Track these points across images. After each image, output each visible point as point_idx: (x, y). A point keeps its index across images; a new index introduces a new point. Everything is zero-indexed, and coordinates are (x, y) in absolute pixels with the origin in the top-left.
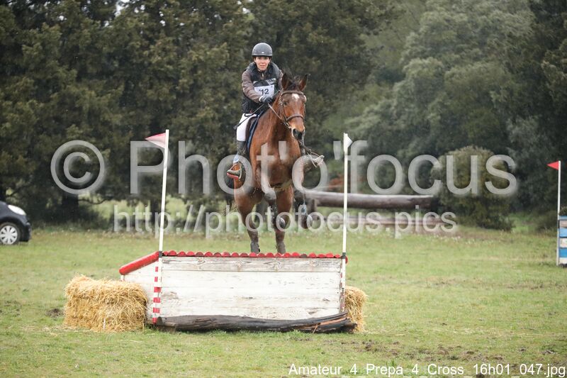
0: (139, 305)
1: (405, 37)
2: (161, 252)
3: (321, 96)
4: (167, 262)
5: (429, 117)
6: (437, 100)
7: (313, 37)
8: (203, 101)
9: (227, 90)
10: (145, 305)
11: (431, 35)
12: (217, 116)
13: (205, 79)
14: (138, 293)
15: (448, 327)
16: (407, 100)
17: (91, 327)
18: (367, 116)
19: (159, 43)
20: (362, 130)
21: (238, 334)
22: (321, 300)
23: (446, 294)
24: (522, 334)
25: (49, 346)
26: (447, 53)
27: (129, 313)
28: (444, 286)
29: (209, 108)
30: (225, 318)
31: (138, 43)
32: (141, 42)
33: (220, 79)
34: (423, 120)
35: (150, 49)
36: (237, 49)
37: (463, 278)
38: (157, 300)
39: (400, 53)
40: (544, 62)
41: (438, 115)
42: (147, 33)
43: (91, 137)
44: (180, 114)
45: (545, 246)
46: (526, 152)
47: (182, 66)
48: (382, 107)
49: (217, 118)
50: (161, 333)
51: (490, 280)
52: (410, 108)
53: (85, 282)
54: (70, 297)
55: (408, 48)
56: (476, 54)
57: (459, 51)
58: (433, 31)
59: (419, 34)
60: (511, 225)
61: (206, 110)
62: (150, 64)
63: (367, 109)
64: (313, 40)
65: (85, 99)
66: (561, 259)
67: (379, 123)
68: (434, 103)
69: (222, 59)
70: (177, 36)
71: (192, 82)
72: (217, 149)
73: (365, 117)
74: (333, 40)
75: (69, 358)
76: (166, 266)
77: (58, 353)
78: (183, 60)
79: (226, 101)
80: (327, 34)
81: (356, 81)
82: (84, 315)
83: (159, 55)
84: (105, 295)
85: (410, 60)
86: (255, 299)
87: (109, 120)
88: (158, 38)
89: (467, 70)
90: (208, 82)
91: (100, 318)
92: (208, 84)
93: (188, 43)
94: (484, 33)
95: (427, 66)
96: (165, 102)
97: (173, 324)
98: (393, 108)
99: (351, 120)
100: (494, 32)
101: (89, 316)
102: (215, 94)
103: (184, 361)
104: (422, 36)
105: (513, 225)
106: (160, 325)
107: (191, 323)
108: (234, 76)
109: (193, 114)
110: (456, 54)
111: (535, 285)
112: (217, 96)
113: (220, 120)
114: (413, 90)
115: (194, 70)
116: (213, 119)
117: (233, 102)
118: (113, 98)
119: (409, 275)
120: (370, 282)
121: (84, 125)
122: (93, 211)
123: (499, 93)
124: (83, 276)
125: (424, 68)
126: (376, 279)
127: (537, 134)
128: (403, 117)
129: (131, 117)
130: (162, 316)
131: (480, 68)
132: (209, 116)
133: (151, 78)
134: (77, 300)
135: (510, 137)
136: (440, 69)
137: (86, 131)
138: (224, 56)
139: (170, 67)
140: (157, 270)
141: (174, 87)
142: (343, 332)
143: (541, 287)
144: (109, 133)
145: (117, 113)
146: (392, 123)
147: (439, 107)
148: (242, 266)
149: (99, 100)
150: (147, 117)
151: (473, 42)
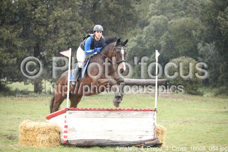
0: (57, 134)
1: (149, 6)
2: (67, 109)
3: (114, 33)
4: (71, 113)
5: (160, 43)
6: (164, 35)
7: (111, 5)
8: (60, 35)
9: (71, 30)
10: (60, 134)
11: (161, 4)
12: (66, 43)
14: (56, 128)
16: (150, 35)
17: (33, 145)
18: (131, 42)
19: (39, 8)
21: (105, 148)
22: (145, 131)
23: (191, 127)
26: (169, 13)
27: (52, 138)
28: (187, 123)
29: (63, 39)
32: (31, 7)
33: (68, 25)
34: (158, 44)
35: (35, 11)
36: (75, 11)
37: (194, 119)
38: (66, 132)
39: (146, 13)
40: (219, 17)
41: (165, 42)
42: (34, 3)
43: (8, 52)
44: (49, 41)
45: (222, 103)
47: (50, 19)
48: (138, 38)
50: (69, 148)
51: (207, 120)
52: (151, 39)
53: (29, 123)
54: (22, 131)
55: (150, 11)
56: (182, 13)
57: (174, 12)
58: (162, 3)
59: (156, 4)
61: (62, 39)
62: (35, 18)
64: (111, 7)
65: (5, 34)
67: (137, 46)
68: (163, 36)
70: (47, 5)
71: (54, 26)
74: (121, 7)
76: (70, 115)
78: (50, 16)
79: (71, 35)
80: (118, 4)
81: (131, 26)
82: (30, 139)
83: (39, 13)
84: (41, 129)
85: (152, 17)
86: (113, 131)
87: (16, 44)
88: (39, 6)
89: (178, 21)
90: (62, 26)
91: (38, 141)
92: (62, 28)
93: (52, 8)
94: (186, 4)
95: (160, 19)
96: (42, 35)
97: (74, 144)
98: (143, 39)
100: (191, 3)
101: (32, 140)
105: (204, 93)
107: (83, 143)
108: (74, 24)
109: (56, 41)
110: (173, 13)
112: (66, 33)
114: (153, 30)
115: (56, 20)
116: (65, 43)
117: (74, 36)
118: (18, 34)
119: (167, 118)
121: (5, 47)
122: (7, 87)
123: (197, 32)
125: (158, 20)
128: (148, 43)
129: (26, 43)
130: (68, 140)
131: (185, 20)
132: (63, 42)
133: (35, 25)
134: (25, 132)
135: (199, 52)
136: (165, 20)
137: (5, 49)
138: (70, 14)
139: (45, 19)
140: (66, 117)
141: (47, 29)
144: (16, 50)
145: (20, 41)
146: (143, 46)
147: (165, 38)
148: (107, 115)
149: (11, 35)
150: (34, 43)
151: (181, 8)
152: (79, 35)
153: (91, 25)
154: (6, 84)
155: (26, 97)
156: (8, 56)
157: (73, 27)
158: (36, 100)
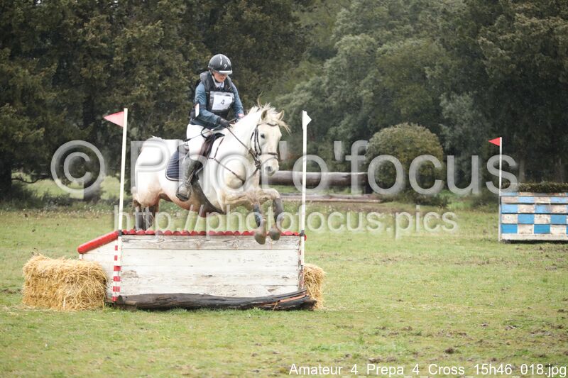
0: (98, 283)
1: (336, 15)
2: (121, 231)
3: (255, 73)
4: (126, 241)
5: (361, 94)
6: (369, 76)
7: (248, 15)
8: (137, 79)
9: (161, 68)
10: (105, 284)
11: (362, 11)
12: (152, 94)
13: (139, 57)
14: (97, 271)
15: (405, 303)
16: (339, 76)
17: (50, 306)
18: (298, 93)
19: (93, 20)
20: (294, 107)
21: (198, 312)
22: (281, 277)
23: (395, 271)
24: (480, 310)
25: (12, 325)
26: (379, 29)
27: (90, 292)
28: (391, 263)
29: (143, 86)
30: (186, 297)
31: (72, 21)
32: (75, 20)
33: (154, 56)
34: (355, 97)
35: (83, 27)
36: (171, 26)
37: (408, 254)
38: (117, 279)
39: (331, 30)
40: (481, 38)
41: (370, 92)
42: (81, 10)
43: (25, 116)
44: (114, 91)
45: (483, 222)
46: (460, 129)
47: (116, 44)
48: (313, 84)
49: (152, 96)
50: (122, 312)
51: (436, 256)
52: (341, 85)
53: (43, 261)
54: (28, 277)
55: (339, 25)
56: (408, 30)
57: (391, 27)
58: (364, 8)
59: (350, 11)
60: (446, 200)
61: (141, 88)
62: (84, 41)
63: (298, 86)
64: (248, 18)
65: (19, 77)
66: (503, 234)
67: (311, 100)
68: (366, 80)
69: (156, 37)
70: (111, 14)
71: (126, 60)
72: (151, 127)
73: (296, 94)
74: (268, 17)
75: (35, 337)
76: (126, 245)
77: (24, 332)
78: (117, 38)
79: (161, 79)
80: (261, 12)
81: (291, 59)
82: (43, 294)
83: (93, 33)
84: (65, 274)
85: (342, 37)
86: (215, 276)
87: (43, 98)
88: (92, 16)
89: (399, 46)
90: (141, 60)
91: (60, 297)
92: (143, 62)
93: (121, 21)
94: (416, 9)
95: (360, 43)
96: (99, 80)
97: (134, 302)
98: (324, 85)
99: (283, 97)
100: (426, 8)
101: (48, 295)
102: (149, 72)
103: (152, 339)
104: (353, 13)
105: (449, 201)
106: (120, 304)
107: (151, 302)
108: (167, 54)
109: (127, 93)
110: (388, 30)
111: (482, 261)
112: (151, 74)
113: (155, 98)
114: (346, 66)
115: (129, 47)
116: (148, 97)
117: (167, 80)
118: (47, 76)
119: (354, 252)
120: (318, 259)
121: (18, 104)
122: (26, 191)
123: (434, 70)
124: (41, 256)
125: (356, 44)
126: (322, 256)
127: (472, 110)
128: (335, 94)
129: (64, 95)
130: (122, 295)
131: (412, 44)
132: (144, 94)
133: (85, 57)
134: (36, 280)
135: (444, 113)
136: (371, 45)
137: (20, 110)
138: (159, 34)
139: (105, 45)
140: (116, 249)
141: (109, 65)
142: (303, 309)
143: (488, 263)
144: (43, 111)
145: (51, 91)
146: (324, 100)
147: (371, 83)
148: (202, 244)
149: (33, 78)
150: (81, 95)
151: (405, 18)
152: (178, 78)
153: (205, 57)
154: (23, 184)
155: (65, 211)
156: (26, 123)
157: (167, 61)
158: (84, 217)
